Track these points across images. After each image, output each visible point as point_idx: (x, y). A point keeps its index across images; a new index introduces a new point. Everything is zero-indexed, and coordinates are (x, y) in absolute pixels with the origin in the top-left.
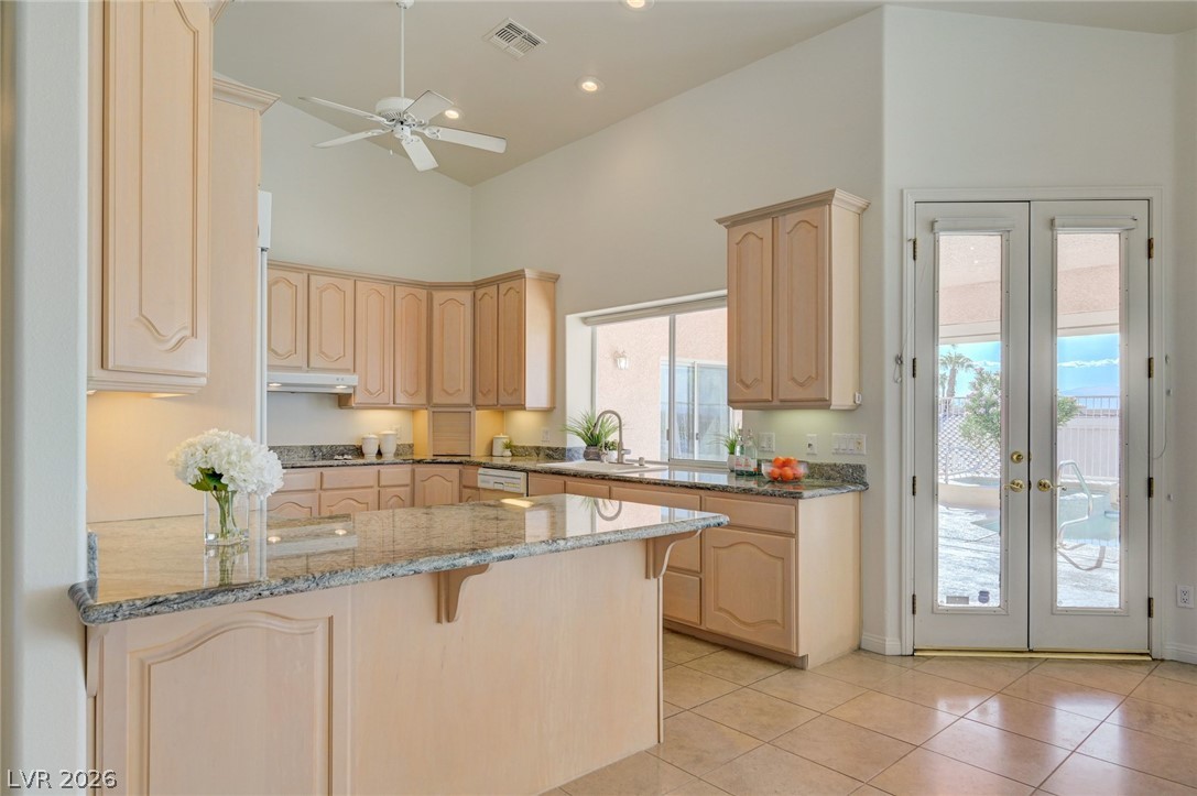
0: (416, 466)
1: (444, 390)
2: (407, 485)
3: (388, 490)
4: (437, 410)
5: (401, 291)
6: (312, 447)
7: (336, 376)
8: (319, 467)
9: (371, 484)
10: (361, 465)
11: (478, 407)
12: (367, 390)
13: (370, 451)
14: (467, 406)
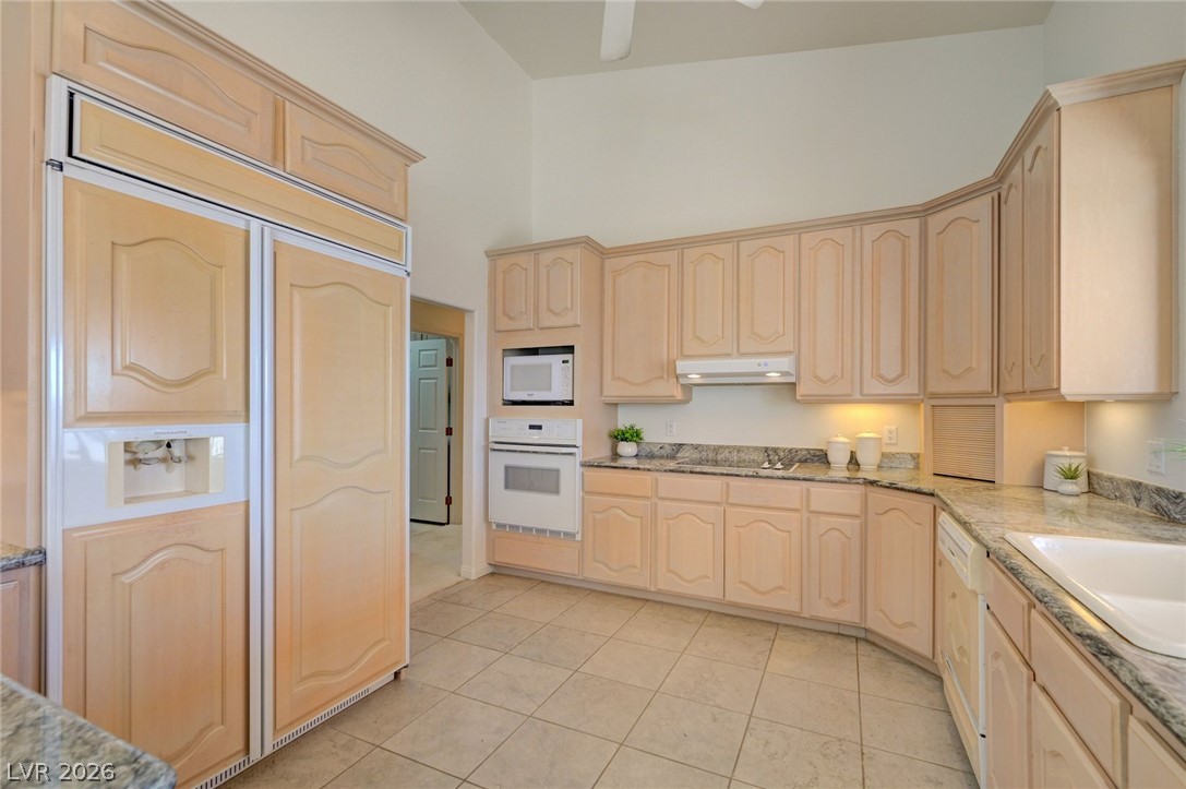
0: (870, 488)
1: (945, 371)
2: (856, 516)
3: (824, 519)
4: (936, 404)
5: (871, 232)
6: (766, 449)
7: (762, 360)
8: (722, 474)
9: (797, 506)
10: (779, 478)
11: (1010, 396)
12: (817, 377)
13: (839, 458)
14: (982, 395)
